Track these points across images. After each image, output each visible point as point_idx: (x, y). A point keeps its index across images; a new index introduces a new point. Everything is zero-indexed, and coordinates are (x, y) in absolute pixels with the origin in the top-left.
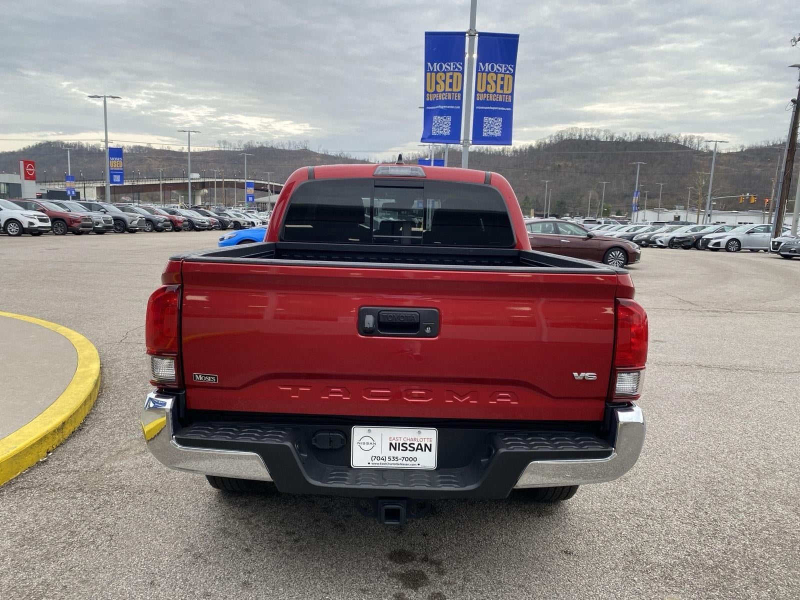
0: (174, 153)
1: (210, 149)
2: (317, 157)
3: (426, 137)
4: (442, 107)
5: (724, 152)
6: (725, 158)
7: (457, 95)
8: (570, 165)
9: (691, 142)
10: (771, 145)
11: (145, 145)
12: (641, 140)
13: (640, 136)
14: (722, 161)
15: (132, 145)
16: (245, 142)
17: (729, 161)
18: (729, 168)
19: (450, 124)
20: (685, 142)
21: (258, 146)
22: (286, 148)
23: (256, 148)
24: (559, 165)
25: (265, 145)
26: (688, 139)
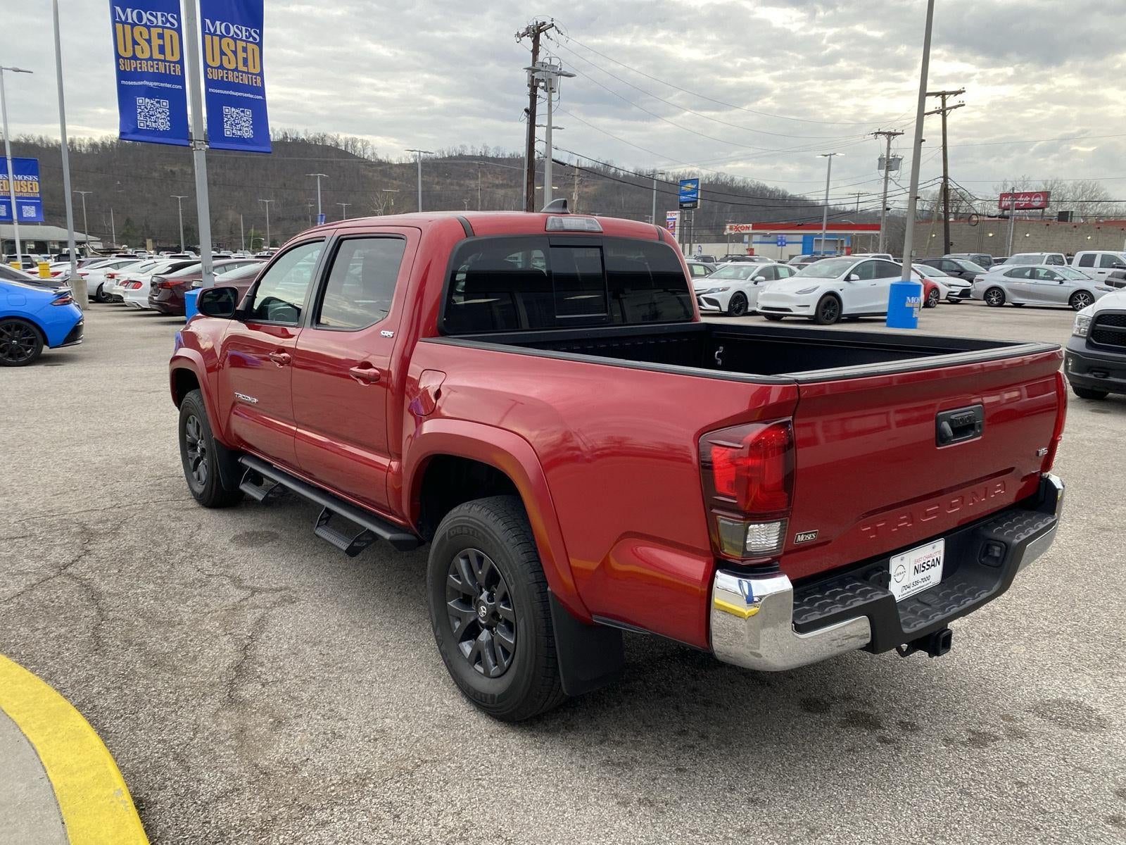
3: (127, 131)
4: (151, 84)
5: (396, 162)
6: (398, 171)
7: (174, 67)
8: (190, 172)
9: (354, 147)
10: (447, 156)
12: (289, 141)
13: (286, 133)
14: (395, 175)
17: (403, 174)
18: (404, 183)
19: (168, 113)
20: (346, 146)
24: (171, 171)
26: (350, 143)
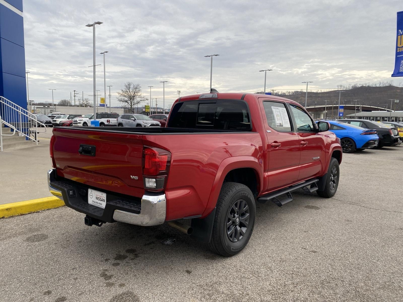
0: (313, 93)
1: (333, 90)
2: (398, 89)
3: (396, 73)
11: (299, 90)
15: (293, 91)
16: (353, 85)
21: (360, 86)
22: (378, 86)
23: (359, 87)
25: (364, 86)
